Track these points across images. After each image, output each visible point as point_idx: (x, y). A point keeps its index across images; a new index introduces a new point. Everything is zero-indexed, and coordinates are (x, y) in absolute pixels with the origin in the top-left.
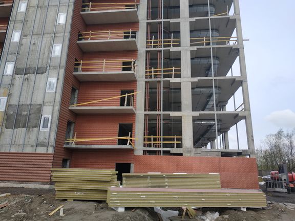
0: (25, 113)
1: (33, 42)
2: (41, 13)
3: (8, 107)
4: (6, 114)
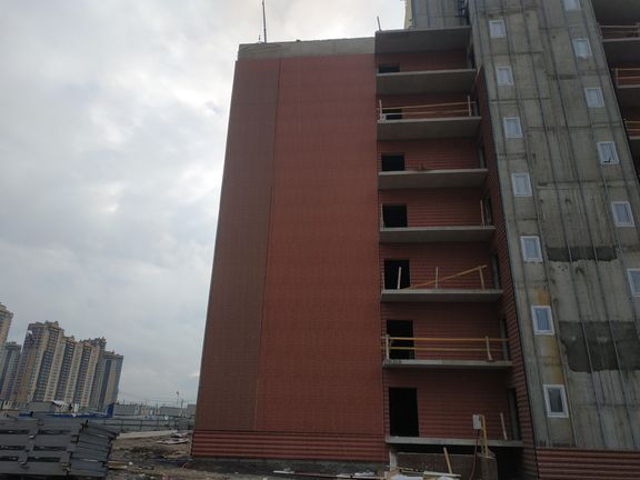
0: (605, 339)
2: (559, 141)
3: (560, 327)
4: (563, 342)
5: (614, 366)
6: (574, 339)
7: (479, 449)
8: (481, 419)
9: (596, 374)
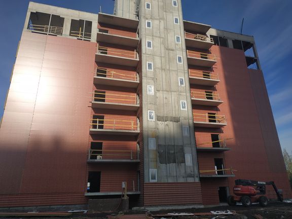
0: (173, 152)
1: (164, 96)
2: (166, 75)
3: (158, 147)
4: (158, 152)
5: (174, 162)
6: (162, 151)
7: (123, 196)
8: (125, 183)
9: (168, 165)
